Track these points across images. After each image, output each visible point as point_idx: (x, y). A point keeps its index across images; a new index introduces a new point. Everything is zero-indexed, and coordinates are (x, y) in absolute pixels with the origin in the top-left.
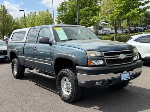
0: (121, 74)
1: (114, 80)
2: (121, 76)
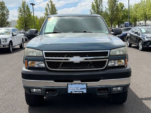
0: (68, 84)
1: (55, 90)
2: (67, 87)
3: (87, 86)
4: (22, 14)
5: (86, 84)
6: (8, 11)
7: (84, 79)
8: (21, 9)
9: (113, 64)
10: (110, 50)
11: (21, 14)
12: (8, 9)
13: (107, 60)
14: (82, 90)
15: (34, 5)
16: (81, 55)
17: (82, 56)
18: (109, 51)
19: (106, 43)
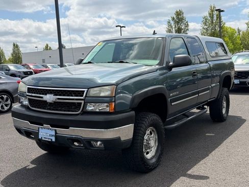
0: (39, 128)
2: (39, 130)
3: (56, 133)
4: (208, 27)
5: (56, 131)
6: (188, 25)
7: (54, 124)
8: (206, 19)
9: (93, 108)
10: (88, 89)
11: (206, 27)
12: (187, 22)
13: (83, 102)
14: (51, 138)
15: (222, 11)
16: (56, 93)
17: (56, 95)
18: (86, 90)
19: (88, 79)
